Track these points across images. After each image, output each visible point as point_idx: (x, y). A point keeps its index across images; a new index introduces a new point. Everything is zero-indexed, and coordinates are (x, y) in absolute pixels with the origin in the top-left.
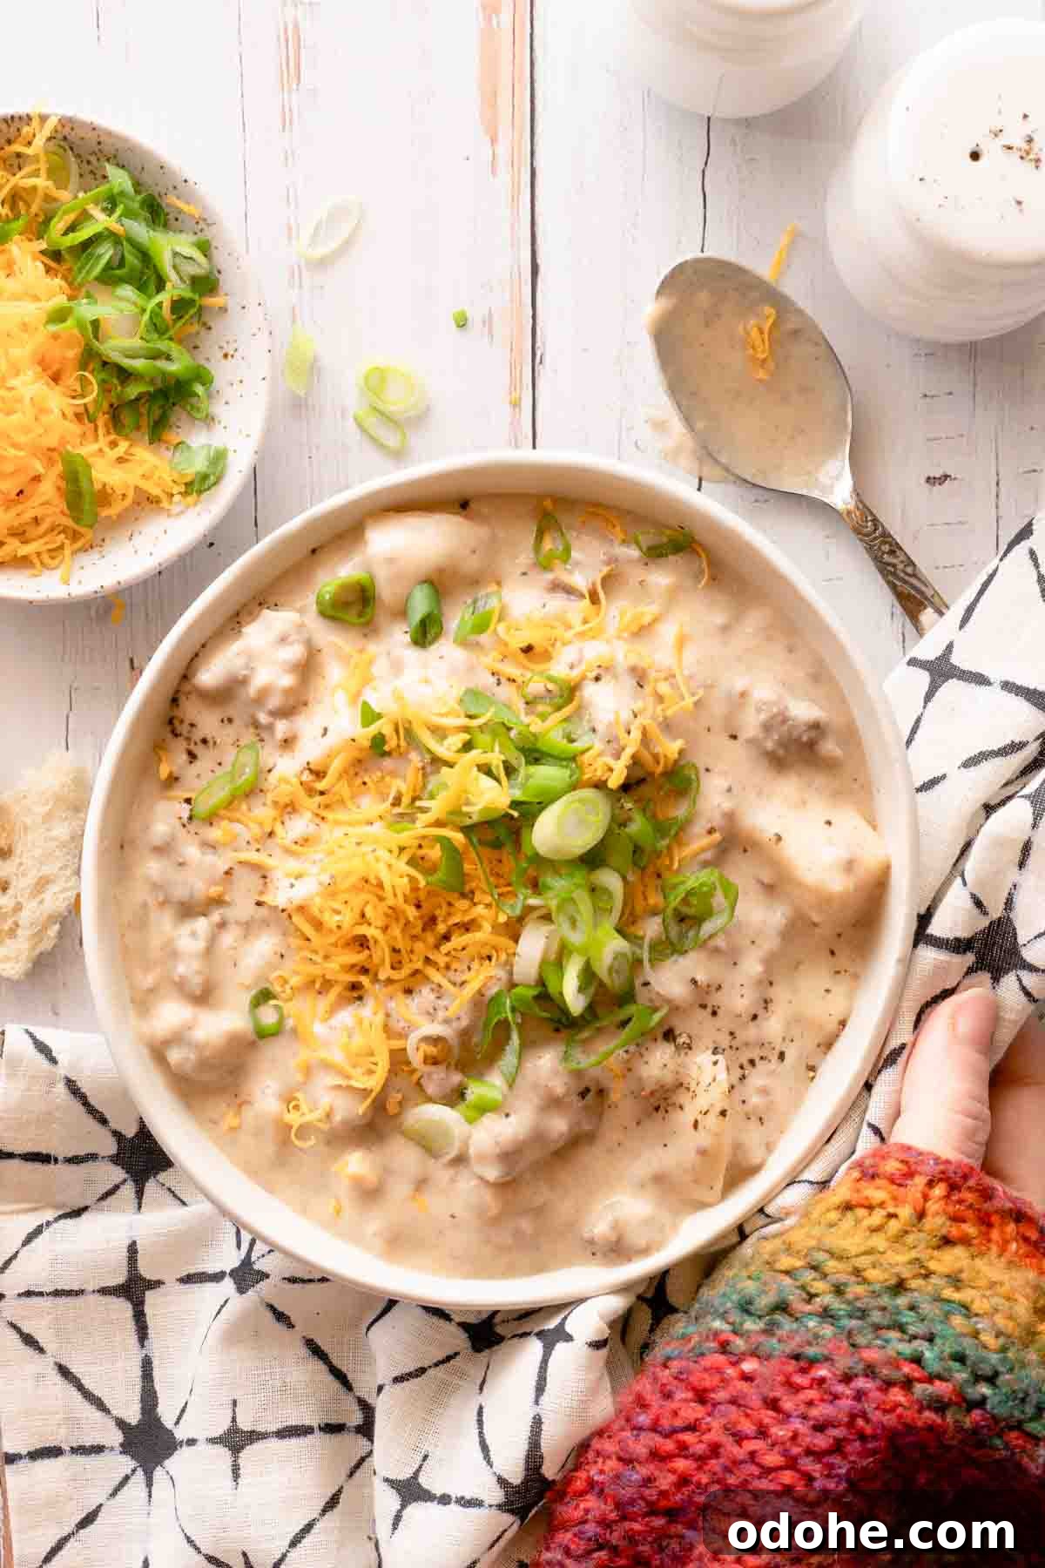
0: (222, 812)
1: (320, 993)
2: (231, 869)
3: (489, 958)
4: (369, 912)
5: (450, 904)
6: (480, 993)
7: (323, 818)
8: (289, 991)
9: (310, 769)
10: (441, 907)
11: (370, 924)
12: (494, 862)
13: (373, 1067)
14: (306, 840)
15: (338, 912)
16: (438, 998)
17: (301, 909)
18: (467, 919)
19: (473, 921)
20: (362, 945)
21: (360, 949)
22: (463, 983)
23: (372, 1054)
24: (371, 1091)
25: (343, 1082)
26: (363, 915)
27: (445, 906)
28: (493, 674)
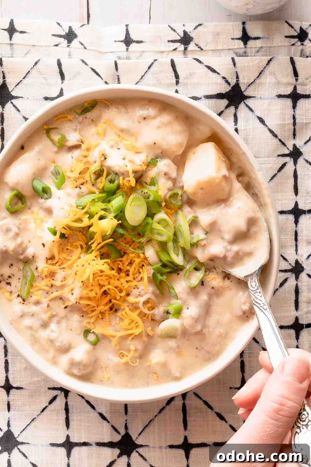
0: (32, 290)
1: (102, 318)
2: (48, 304)
3: (143, 266)
4: (102, 283)
5: (121, 261)
6: (148, 277)
7: (64, 268)
8: (92, 325)
9: (48, 259)
10: (119, 264)
11: (104, 286)
12: (124, 240)
13: (136, 325)
14: (65, 278)
15: (93, 290)
16: (138, 289)
17: (81, 298)
18: (129, 261)
19: (131, 261)
20: (105, 294)
21: (105, 296)
22: (142, 279)
23: (133, 321)
24: (142, 331)
25: (132, 336)
26: (100, 285)
27: (120, 263)
28: (76, 187)
